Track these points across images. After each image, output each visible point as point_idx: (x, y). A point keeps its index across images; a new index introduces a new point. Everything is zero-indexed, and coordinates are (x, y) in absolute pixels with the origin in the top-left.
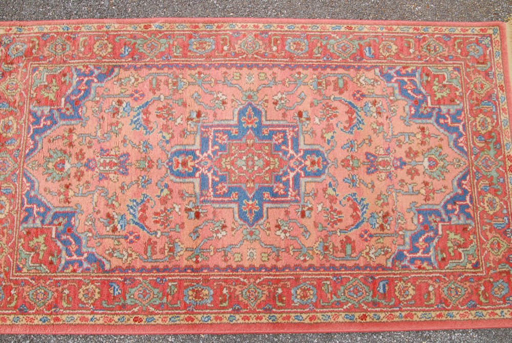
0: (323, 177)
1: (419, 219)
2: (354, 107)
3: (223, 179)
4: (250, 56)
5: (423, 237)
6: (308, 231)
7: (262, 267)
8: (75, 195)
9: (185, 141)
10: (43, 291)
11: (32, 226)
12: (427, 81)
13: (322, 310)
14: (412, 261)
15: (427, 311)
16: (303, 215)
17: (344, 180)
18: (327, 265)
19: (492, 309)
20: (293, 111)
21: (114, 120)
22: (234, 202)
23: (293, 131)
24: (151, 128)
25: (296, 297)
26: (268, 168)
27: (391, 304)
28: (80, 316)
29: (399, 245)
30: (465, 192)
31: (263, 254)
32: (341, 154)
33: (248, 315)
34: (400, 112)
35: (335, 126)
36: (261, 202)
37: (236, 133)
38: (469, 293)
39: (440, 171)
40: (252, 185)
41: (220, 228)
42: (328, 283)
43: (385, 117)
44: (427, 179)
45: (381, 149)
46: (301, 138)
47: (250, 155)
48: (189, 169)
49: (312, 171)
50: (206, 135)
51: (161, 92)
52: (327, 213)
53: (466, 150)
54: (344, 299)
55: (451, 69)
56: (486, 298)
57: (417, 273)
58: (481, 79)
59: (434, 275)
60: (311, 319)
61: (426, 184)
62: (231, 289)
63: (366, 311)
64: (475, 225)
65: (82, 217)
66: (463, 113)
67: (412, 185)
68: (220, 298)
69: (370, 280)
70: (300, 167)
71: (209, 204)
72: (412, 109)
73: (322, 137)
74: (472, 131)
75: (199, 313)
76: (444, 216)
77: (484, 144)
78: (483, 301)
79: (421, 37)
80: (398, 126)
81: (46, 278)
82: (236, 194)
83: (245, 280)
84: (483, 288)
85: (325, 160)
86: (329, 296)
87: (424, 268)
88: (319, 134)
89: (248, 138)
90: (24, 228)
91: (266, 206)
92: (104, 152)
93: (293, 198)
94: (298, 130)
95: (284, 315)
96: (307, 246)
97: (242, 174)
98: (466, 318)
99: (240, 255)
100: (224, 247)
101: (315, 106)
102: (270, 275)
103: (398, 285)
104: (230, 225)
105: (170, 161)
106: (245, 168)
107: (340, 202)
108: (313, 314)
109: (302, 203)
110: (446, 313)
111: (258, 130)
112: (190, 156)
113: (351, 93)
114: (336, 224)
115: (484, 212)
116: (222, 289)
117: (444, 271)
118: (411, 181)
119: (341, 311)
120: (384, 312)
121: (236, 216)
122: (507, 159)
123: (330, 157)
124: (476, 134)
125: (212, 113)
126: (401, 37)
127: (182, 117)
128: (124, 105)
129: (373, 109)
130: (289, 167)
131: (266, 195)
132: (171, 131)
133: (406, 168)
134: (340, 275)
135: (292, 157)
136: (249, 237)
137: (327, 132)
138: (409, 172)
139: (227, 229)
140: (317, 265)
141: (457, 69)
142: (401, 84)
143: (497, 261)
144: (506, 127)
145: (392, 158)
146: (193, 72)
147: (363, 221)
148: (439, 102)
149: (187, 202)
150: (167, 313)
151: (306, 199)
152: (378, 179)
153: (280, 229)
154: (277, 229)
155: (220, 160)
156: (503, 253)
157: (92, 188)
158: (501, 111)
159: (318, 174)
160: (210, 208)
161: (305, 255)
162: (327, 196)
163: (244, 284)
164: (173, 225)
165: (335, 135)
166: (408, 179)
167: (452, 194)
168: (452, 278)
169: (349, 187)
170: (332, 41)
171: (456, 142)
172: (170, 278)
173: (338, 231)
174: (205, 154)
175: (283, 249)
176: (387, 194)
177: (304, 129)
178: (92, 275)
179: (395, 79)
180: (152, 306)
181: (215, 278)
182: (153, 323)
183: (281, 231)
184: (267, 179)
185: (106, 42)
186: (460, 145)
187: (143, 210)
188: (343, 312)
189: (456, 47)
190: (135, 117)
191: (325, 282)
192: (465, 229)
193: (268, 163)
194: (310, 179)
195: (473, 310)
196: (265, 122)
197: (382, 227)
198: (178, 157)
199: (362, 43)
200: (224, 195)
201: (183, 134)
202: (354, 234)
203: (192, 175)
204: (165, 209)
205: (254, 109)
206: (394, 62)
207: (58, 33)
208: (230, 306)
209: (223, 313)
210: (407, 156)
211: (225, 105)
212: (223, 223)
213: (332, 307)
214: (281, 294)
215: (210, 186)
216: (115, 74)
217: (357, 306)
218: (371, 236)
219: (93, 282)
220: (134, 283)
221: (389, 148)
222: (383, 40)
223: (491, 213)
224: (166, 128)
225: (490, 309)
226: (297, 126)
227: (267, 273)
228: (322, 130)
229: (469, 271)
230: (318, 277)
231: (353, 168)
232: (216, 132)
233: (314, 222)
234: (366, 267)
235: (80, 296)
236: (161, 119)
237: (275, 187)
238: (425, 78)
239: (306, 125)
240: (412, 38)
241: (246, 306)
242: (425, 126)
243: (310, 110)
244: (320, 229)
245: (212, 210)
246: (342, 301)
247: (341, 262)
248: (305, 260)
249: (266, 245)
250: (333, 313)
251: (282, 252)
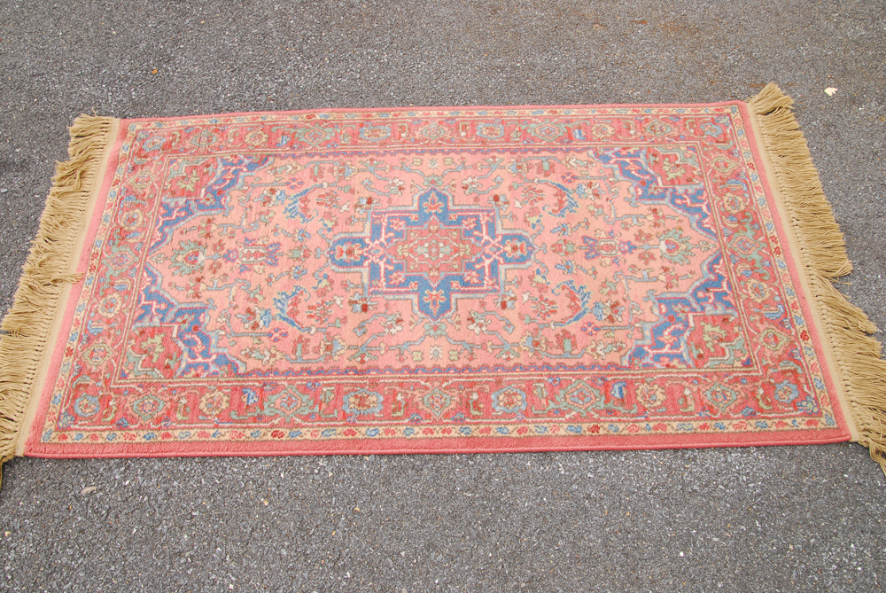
0: (529, 263)
1: (660, 309)
2: (564, 189)
3: (399, 268)
4: (433, 142)
5: (669, 330)
6: (511, 324)
7: (451, 367)
8: (207, 289)
9: (351, 229)
10: (152, 401)
11: (148, 324)
12: (655, 162)
13: (534, 420)
14: (657, 358)
15: (686, 420)
16: (504, 305)
17: (556, 267)
18: (540, 363)
19: (779, 417)
20: (487, 196)
21: (264, 209)
22: (413, 292)
23: (488, 216)
24: (310, 216)
25: (498, 404)
26: (457, 255)
27: (632, 412)
28: (199, 430)
29: (637, 339)
30: (719, 278)
31: (451, 353)
32: (550, 239)
33: (431, 427)
34: (624, 193)
35: (541, 210)
36: (449, 292)
37: (416, 219)
38: (742, 398)
39: (683, 255)
40: (436, 273)
41: (393, 322)
42: (542, 385)
43: (604, 199)
44: (667, 264)
45: (603, 232)
46: (499, 223)
47: (434, 241)
48: (356, 258)
49: (513, 257)
50: (377, 222)
51: (324, 179)
52: (535, 303)
53: (715, 231)
54: (566, 407)
55: (683, 148)
56: (768, 404)
57: (666, 373)
58: (724, 157)
59: (690, 375)
60: (519, 432)
61: (666, 270)
62: (407, 394)
63: (598, 421)
64: (739, 314)
65: (214, 314)
66: (705, 192)
67: (647, 271)
68: (393, 406)
69: (600, 382)
70: (498, 253)
71: (380, 296)
72: (639, 190)
73: (525, 221)
74: (720, 211)
75: (363, 425)
76: (694, 305)
77: (737, 225)
78: (765, 407)
79: (643, 118)
80: (623, 208)
81: (158, 385)
82: (416, 284)
83: (428, 384)
84: (761, 391)
85: (530, 245)
86: (544, 401)
87: (674, 367)
88: (521, 218)
89: (431, 224)
90: (138, 328)
92: (249, 242)
93: (490, 288)
94: (494, 215)
95: (482, 427)
96: (510, 342)
97: (423, 262)
98: (743, 430)
99: (420, 354)
100: (399, 345)
101: (515, 189)
102: (462, 377)
103: (641, 388)
104: (406, 318)
105: (332, 249)
106: (427, 256)
107: (553, 291)
108: (522, 425)
109: (502, 292)
110: (714, 422)
111: (444, 216)
112: (357, 244)
113: (560, 175)
114: (549, 316)
115: (748, 299)
116: (395, 394)
117: (703, 370)
118: (646, 267)
119: (561, 422)
120: (624, 421)
121: (416, 308)
122: (770, 240)
123: (537, 242)
124: (727, 214)
125: (387, 199)
126: (618, 119)
127: (348, 203)
128: (278, 193)
129: (589, 191)
130: (484, 254)
131: (454, 285)
132: (334, 219)
133: (637, 252)
134: (558, 376)
135: (487, 243)
136: (432, 332)
137: (531, 216)
138: (641, 257)
139: (403, 324)
140: (525, 364)
141: (693, 149)
142: (622, 166)
143: (777, 357)
144: (764, 206)
145: (618, 242)
146: (364, 159)
147: (584, 312)
148: (672, 182)
149: (351, 294)
150: (319, 426)
151: (507, 288)
152: (601, 265)
153: (473, 322)
154: (470, 322)
155: (395, 247)
156: (782, 348)
157: (229, 281)
158: (755, 190)
159: (522, 260)
160: (381, 300)
161: (508, 353)
162: (534, 284)
163: (426, 388)
164: (332, 319)
165: (541, 218)
166: (641, 264)
167: (702, 281)
168: (715, 378)
169: (563, 273)
170: (533, 125)
171: (700, 223)
172: (325, 382)
173: (552, 324)
174: (377, 242)
175: (478, 345)
176: (614, 281)
177: (502, 213)
178: (221, 380)
179: (614, 160)
180: (299, 416)
181: (386, 381)
182: (298, 438)
183: (475, 324)
184: (456, 267)
185: (260, 132)
186: (705, 226)
187: (295, 304)
188: (565, 423)
189: (688, 127)
190: (290, 205)
191: (537, 385)
192: (725, 320)
193: (456, 250)
194: (512, 266)
195: (752, 418)
196: (451, 207)
197: (611, 318)
198: (342, 245)
199: (569, 126)
200: (400, 285)
201: (350, 221)
202: (573, 328)
203: (359, 264)
204: (323, 302)
205: (439, 194)
206: (611, 144)
207: (204, 126)
208: (407, 415)
209: (398, 424)
210: (637, 239)
211: (403, 191)
212: (398, 316)
213: (549, 416)
214: (477, 400)
215: (382, 275)
216: (268, 163)
217: (585, 415)
218: (597, 329)
219: (220, 389)
220: (276, 388)
221: (612, 231)
222: (595, 123)
223: (759, 301)
224: (328, 215)
225: (776, 417)
226: (493, 210)
227: (456, 375)
228: (525, 214)
229: (738, 370)
230: (528, 378)
231: (567, 253)
232: (391, 218)
233: (519, 314)
234: (592, 367)
235: (202, 406)
236: (323, 207)
237: (466, 275)
238: (652, 158)
239: (504, 209)
240: (631, 119)
241: (428, 416)
242: (658, 207)
243: (509, 194)
244: (527, 321)
245: (384, 302)
246: (563, 409)
247: (558, 360)
248: (508, 359)
249: (455, 341)
250: (552, 424)
251: (478, 349)
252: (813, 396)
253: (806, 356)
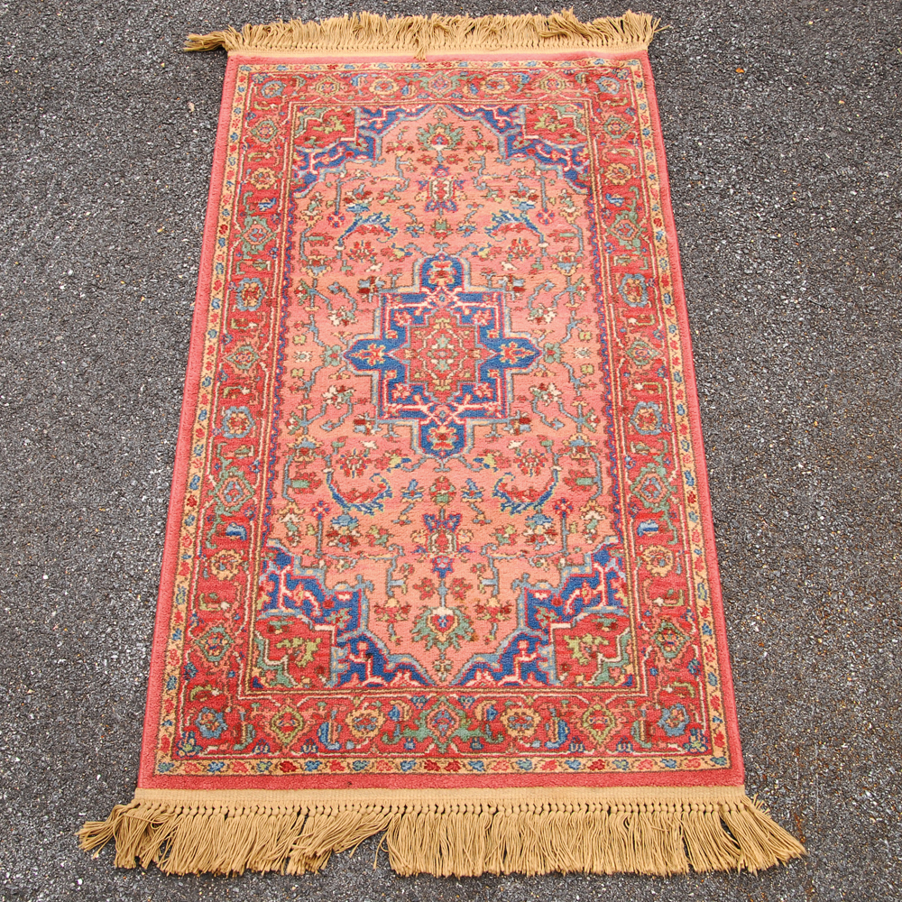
0: (420, 451)
1: (343, 593)
2: (542, 500)
3: (418, 320)
4: (621, 352)
5: (312, 598)
6: (333, 428)
7: (283, 370)
8: (397, 157)
9: (476, 274)
10: (270, 133)
11: (358, 117)
12: (600, 625)
14: (274, 578)
15: (189, 597)
16: (358, 422)
17: (414, 480)
18: (278, 453)
19: (177, 707)
20: (530, 411)
21: (506, 192)
22: (383, 334)
23: (496, 411)
24: (496, 235)
25: (233, 412)
26: (435, 377)
27: (207, 543)
28: (236, 171)
29: (302, 559)
30: (389, 676)
31: (302, 370)
32: (458, 478)
33: (215, 352)
34: (535, 574)
35: (507, 470)
36: (381, 368)
37: (491, 336)
38: (209, 668)
39: (429, 635)
40: (408, 356)
41: (344, 317)
42: (251, 454)
43: (526, 548)
44: (413, 612)
45: (468, 540)
46: (485, 422)
48: (433, 280)
49: (430, 435)
50: (486, 298)
51: (553, 243)
52: (360, 454)
53: (468, 685)
54: (222, 476)
55: (629, 669)
56: (197, 697)
57: (252, 584)
58: (616, 727)
59: (247, 612)
60: (199, 431)
61: (406, 609)
62: (255, 331)
63: (201, 506)
64: (328, 689)
65: (367, 167)
66: (541, 684)
67: (404, 586)
69: (249, 513)
70: (436, 419)
71: (380, 304)
72: (545, 595)
73: (486, 452)
74: (506, 699)
75: (224, 296)
76: (346, 636)
77: (480, 718)
78: (193, 692)
79: (690, 620)
80: (511, 570)
81: (287, 135)
82: (394, 337)
83: (265, 349)
84: (215, 693)
85: (448, 454)
86: (231, 455)
87: (259, 595)
88: (490, 446)
89: (483, 351)
90: (355, 111)
91: (376, 374)
92: (459, 184)
93: (386, 410)
94: (497, 417)
95: (209, 397)
96: (309, 427)
97: (425, 344)
98: (168, 660)
99: (302, 342)
100: (315, 322)
101: (541, 443)
102: (270, 380)
103: (237, 555)
104: (348, 330)
105: (445, 258)
106: (435, 347)
107: (378, 474)
108: (206, 434)
110: (182, 628)
111: (496, 363)
112: (453, 280)
113: (567, 496)
114: (342, 468)
115: (352, 707)
116: (255, 321)
117: (252, 629)
118: (410, 585)
119: (205, 471)
120: (197, 532)
121: (362, 337)
122: (451, 761)
123: (453, 462)
124: (501, 707)
125: (521, 306)
126: (685, 584)
127: (514, 269)
128: (530, 202)
129: (540, 530)
130: (436, 405)
131: (391, 374)
132: (491, 257)
133: (435, 578)
134: (262, 471)
135: (453, 409)
136: (330, 352)
137: (495, 458)
138: (426, 582)
139: (342, 326)
140: (280, 440)
141: (630, 682)
142: (593, 580)
143: (261, 723)
144: (516, 767)
145: (451, 556)
146: (588, 281)
147: (344, 506)
148: (560, 643)
149: (384, 278)
150: (228, 260)
151: (385, 426)
152: (415, 532)
153: (339, 392)
154: (339, 389)
155: (447, 316)
156: (273, 734)
157: (407, 174)
158: (548, 760)
159: (426, 444)
160: (375, 305)
161: (296, 424)
162: (387, 455)
163: (260, 348)
164: (351, 263)
165: (493, 470)
166: (415, 579)
167: (385, 652)
168: (239, 641)
169: (403, 488)
170: (663, 471)
171: (484, 667)
172: (277, 262)
173: (330, 470)
174: (456, 299)
175: (308, 395)
176: (388, 544)
177: (500, 426)
178: (288, 181)
179: (600, 569)
180: (240, 244)
181: (272, 313)
182: (218, 245)
183: (336, 393)
184: (417, 376)
185: (629, 177)
186: (479, 674)
187: (374, 230)
188: (203, 475)
189: (676, 684)
190: (512, 215)
191: (252, 450)
192: (321, 670)
193: (442, 376)
194: (416, 432)
195: (181, 673)
196: (508, 373)
197: (333, 534)
198: (452, 266)
199: (666, 517)
200: (394, 322)
201: (488, 271)
202: (324, 492)
203: (424, 283)
204: (375, 254)
205: (531, 359)
206: (632, 569)
207: (638, 124)
208: (231, 331)
209: (222, 325)
210: (455, 581)
211: (535, 321)
212: (352, 321)
213: (213, 459)
214: (241, 393)
215: (407, 305)
216: (578, 189)
217: (210, 494)
218: (320, 517)
219: (279, 181)
220: (273, 224)
221: (468, 551)
222: (674, 552)
223: (349, 720)
224: (496, 251)
225: (179, 702)
226: (504, 417)
227: (273, 375)
228: (498, 451)
229: (248, 671)
230: (261, 441)
231: (433, 495)
232: (492, 311)
233: (347, 437)
234: (269, 507)
235: (261, 170)
236: (510, 245)
237: (405, 385)
238: (607, 622)
239: (507, 429)
240: (686, 601)
241: (228, 350)
242: (512, 615)
243: (533, 435)
244: (335, 444)
245: (371, 308)
246: (221, 473)
247: (281, 472)
248: (288, 424)
249: (316, 374)
250: (204, 461)
251: (304, 395)
252: (200, 755)
253: (258, 761)
